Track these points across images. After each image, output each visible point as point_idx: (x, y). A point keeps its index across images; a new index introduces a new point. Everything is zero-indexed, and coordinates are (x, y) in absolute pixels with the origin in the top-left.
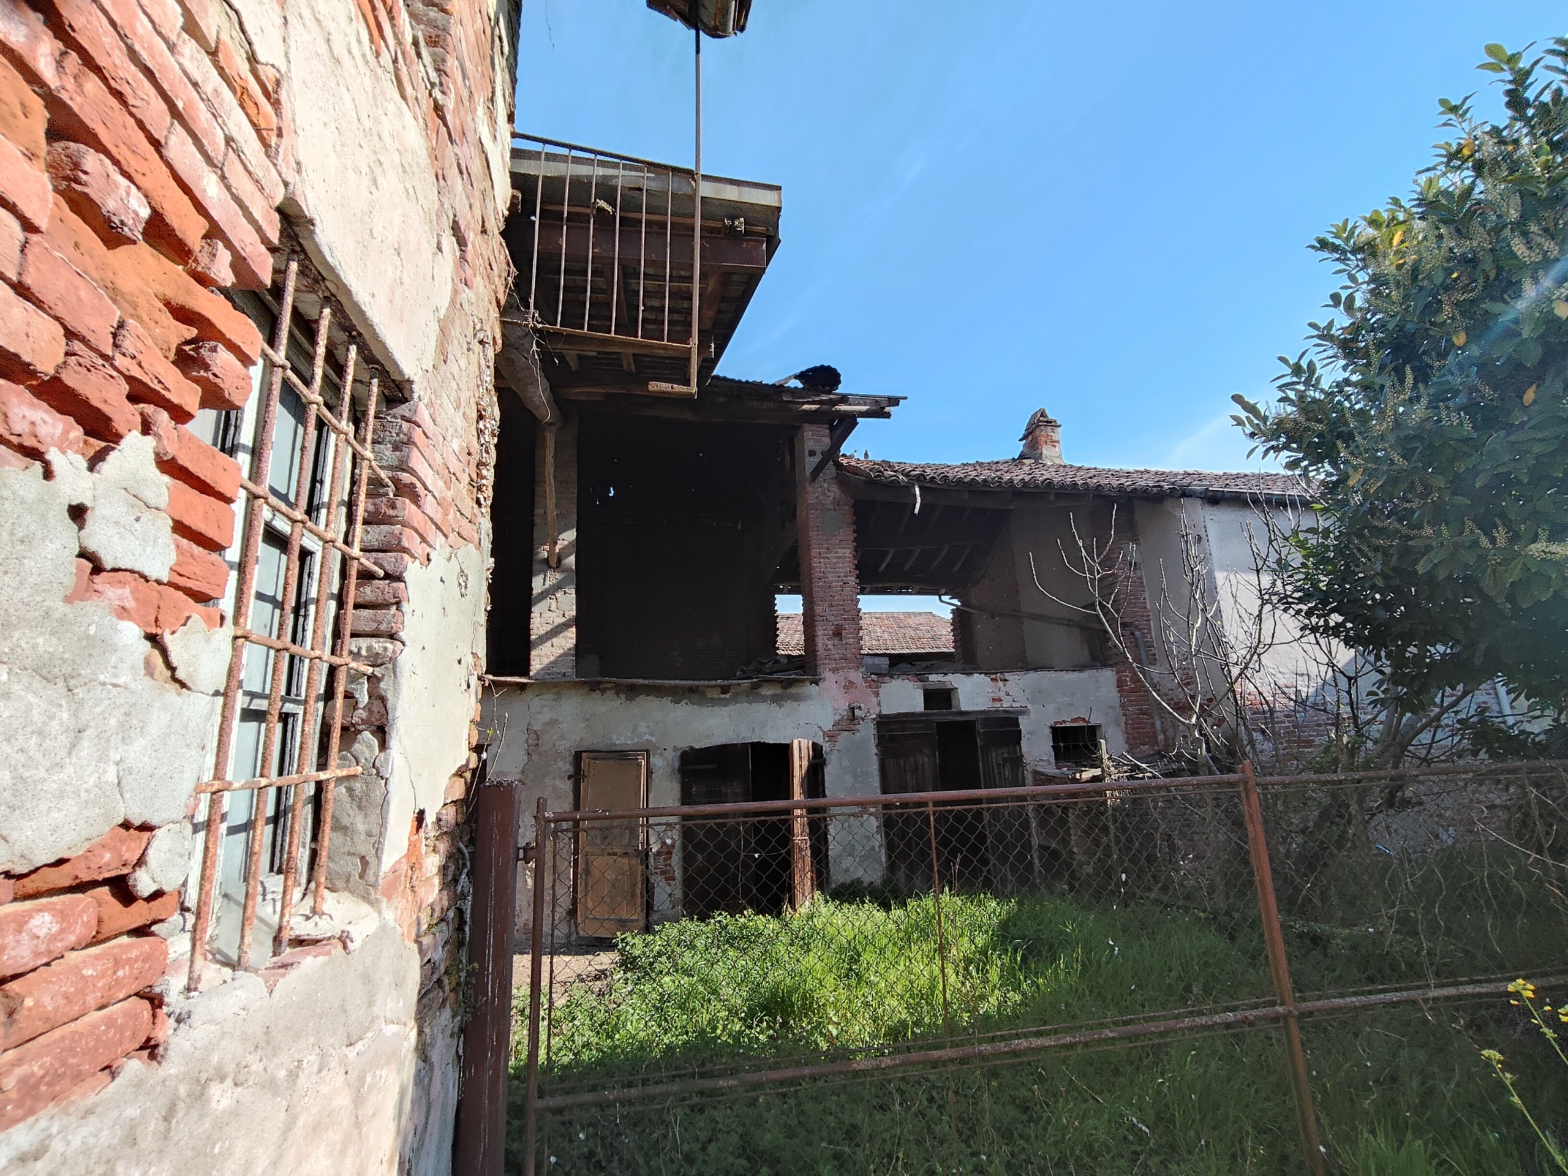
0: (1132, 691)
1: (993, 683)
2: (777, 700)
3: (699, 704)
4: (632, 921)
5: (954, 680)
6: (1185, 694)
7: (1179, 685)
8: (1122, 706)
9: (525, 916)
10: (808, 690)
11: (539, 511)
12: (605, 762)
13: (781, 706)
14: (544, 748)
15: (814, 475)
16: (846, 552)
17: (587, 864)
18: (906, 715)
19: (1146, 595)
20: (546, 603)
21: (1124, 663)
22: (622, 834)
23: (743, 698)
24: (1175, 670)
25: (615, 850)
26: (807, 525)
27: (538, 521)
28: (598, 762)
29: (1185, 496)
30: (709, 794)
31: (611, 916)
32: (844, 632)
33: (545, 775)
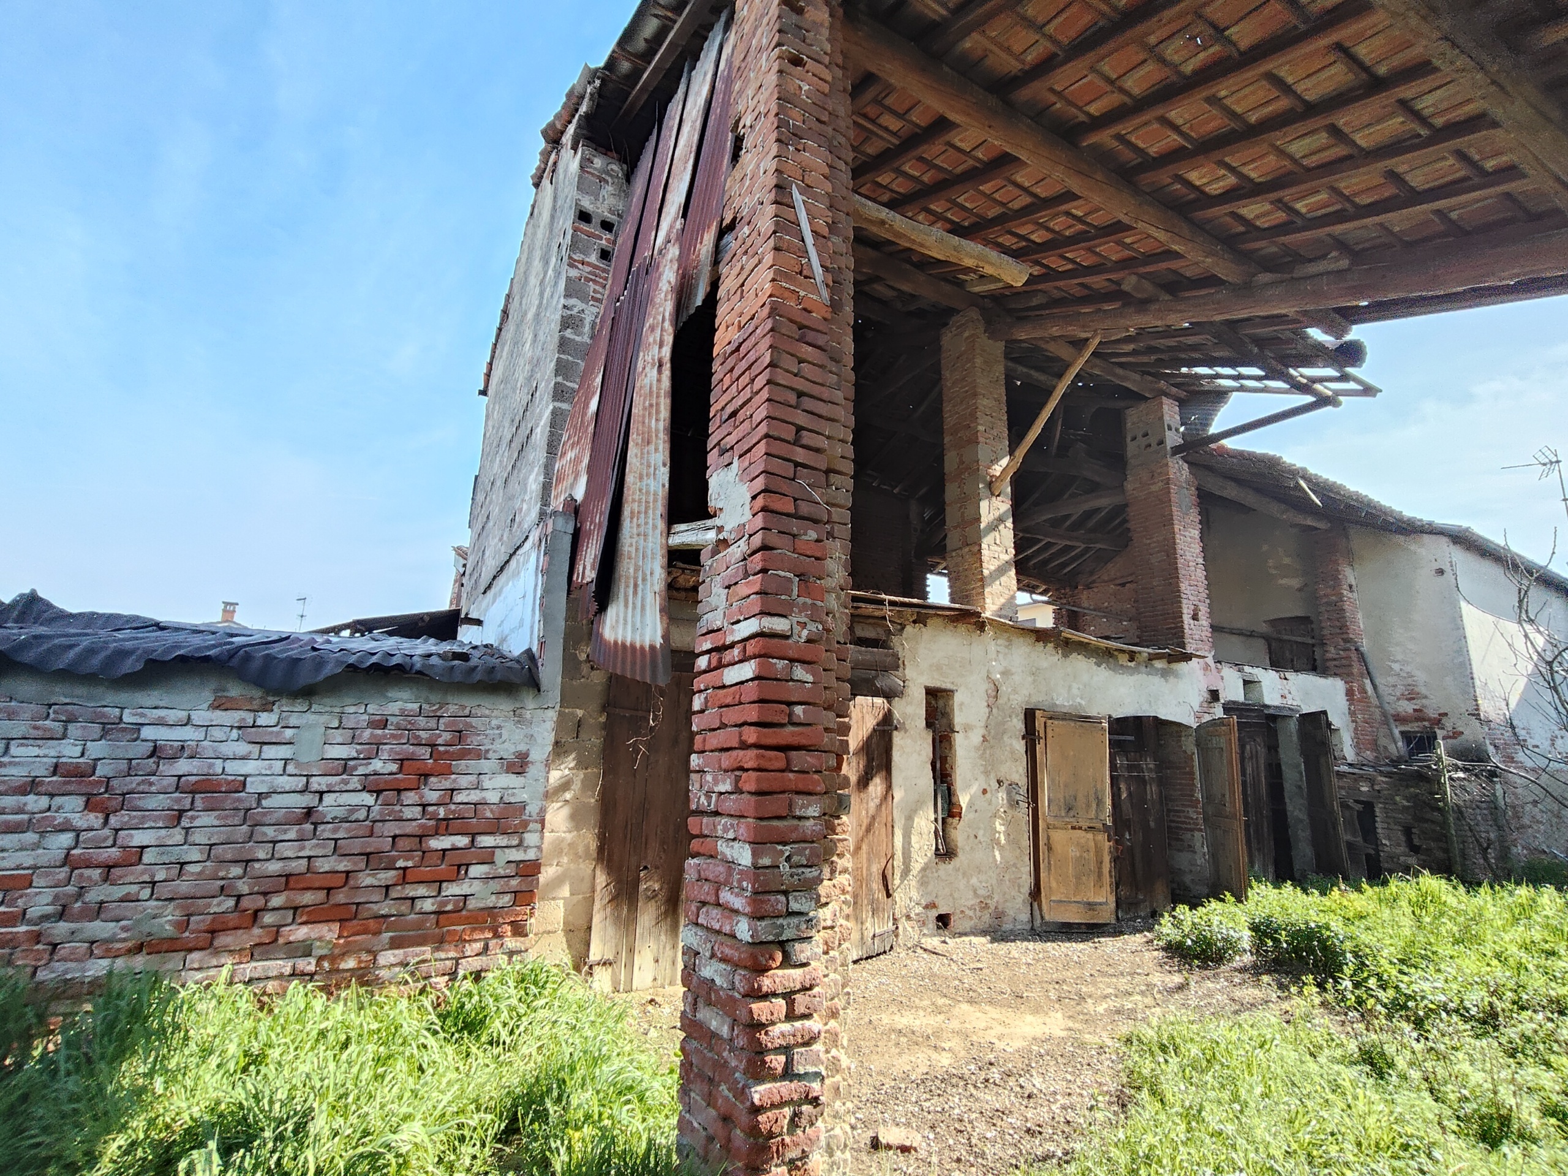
1: (1281, 681)
2: (1165, 674)
4: (1101, 904)
5: (1258, 673)
6: (1407, 707)
7: (1398, 699)
8: (1352, 714)
9: (996, 898)
10: (1182, 667)
11: (981, 428)
12: (1064, 723)
13: (1167, 681)
14: (1000, 701)
15: (1176, 450)
16: (1196, 533)
17: (1049, 838)
18: (1234, 702)
19: (1360, 616)
20: (992, 535)
21: (1350, 674)
22: (1088, 806)
23: (1143, 669)
24: (1395, 686)
25: (1080, 824)
26: (1164, 499)
27: (981, 439)
28: (1056, 722)
29: (1431, 533)
30: (1130, 768)
31: (1078, 899)
32: (1200, 613)
33: (1004, 732)
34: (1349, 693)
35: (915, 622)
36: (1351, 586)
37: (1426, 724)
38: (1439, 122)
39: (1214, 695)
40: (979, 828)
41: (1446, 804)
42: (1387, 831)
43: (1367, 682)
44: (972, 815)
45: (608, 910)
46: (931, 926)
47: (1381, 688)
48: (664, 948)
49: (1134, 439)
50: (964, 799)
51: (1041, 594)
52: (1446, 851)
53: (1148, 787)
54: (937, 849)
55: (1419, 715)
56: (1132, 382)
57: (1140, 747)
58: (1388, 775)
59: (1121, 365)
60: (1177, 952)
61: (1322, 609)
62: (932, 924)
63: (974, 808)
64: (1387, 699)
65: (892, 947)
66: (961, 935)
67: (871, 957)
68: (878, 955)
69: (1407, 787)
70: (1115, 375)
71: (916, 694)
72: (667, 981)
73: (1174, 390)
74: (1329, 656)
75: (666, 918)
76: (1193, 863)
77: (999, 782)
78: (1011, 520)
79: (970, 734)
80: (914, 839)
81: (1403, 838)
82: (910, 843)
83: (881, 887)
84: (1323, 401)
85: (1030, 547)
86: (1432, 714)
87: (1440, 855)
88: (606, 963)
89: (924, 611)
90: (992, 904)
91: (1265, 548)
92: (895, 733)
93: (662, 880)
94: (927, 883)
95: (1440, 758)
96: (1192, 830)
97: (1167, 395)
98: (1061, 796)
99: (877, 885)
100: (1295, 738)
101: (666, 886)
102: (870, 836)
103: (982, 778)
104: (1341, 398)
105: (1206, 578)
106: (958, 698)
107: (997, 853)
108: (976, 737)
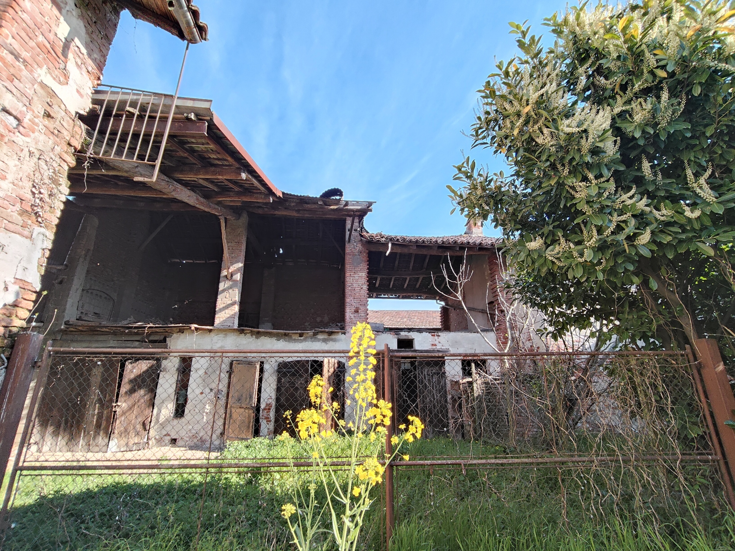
0: (503, 343)
1: (432, 337)
2: (325, 341)
3: (289, 341)
5: (412, 335)
6: (529, 345)
9: (201, 434)
12: (242, 365)
13: (327, 344)
14: (216, 359)
16: (363, 274)
17: (231, 412)
22: (246, 399)
23: (310, 339)
25: (243, 406)
28: (239, 365)
32: (360, 311)
33: (217, 370)
34: (499, 340)
35: (178, 333)
40: (197, 407)
44: (193, 402)
50: (189, 396)
53: (299, 392)
61: (493, 295)
62: (167, 442)
63: (195, 399)
65: (144, 448)
66: (181, 447)
67: (131, 451)
68: (135, 450)
77: (211, 390)
79: (198, 371)
80: (163, 410)
82: (161, 412)
90: (199, 436)
92: (162, 373)
94: (167, 427)
97: (350, 216)
98: (236, 395)
99: (139, 426)
102: (139, 409)
103: (202, 388)
106: (194, 359)
107: (205, 417)
108: (201, 372)
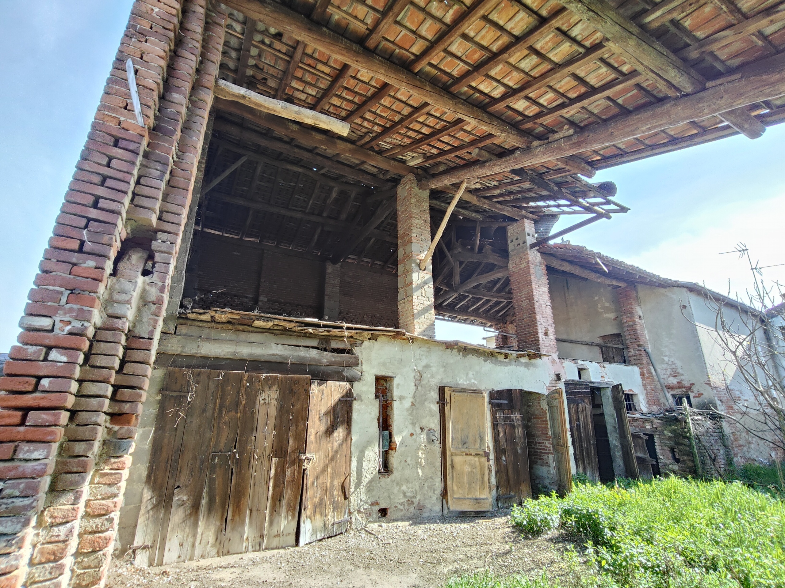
0: (648, 378)
1: (600, 368)
2: (527, 365)
3: (495, 364)
4: (483, 499)
5: (586, 364)
6: (673, 381)
7: (669, 377)
8: (644, 385)
9: (418, 497)
10: (537, 361)
11: (414, 235)
12: (461, 394)
13: (528, 369)
14: (423, 382)
15: (533, 246)
16: (546, 289)
17: (452, 461)
18: (573, 381)
19: (646, 332)
20: (420, 291)
21: (641, 364)
22: (475, 441)
23: (514, 363)
24: (666, 369)
25: (471, 452)
26: (527, 272)
27: (414, 240)
28: (456, 394)
29: (677, 286)
30: (505, 419)
31: (470, 496)
32: (549, 332)
33: (426, 400)
34: (642, 374)
35: (369, 339)
36: (640, 317)
37: (684, 389)
38: (587, 43)
39: (558, 377)
40: (408, 456)
41: (690, 435)
42: (662, 451)
43: (652, 367)
44: (403, 449)
45: (151, 513)
46: (374, 516)
47: (659, 371)
48: (188, 536)
49: (512, 241)
50: (397, 439)
51: (489, 327)
52: (693, 461)
53: (516, 430)
54: (379, 470)
55: (680, 385)
56: (507, 211)
57: (511, 407)
58: (660, 419)
59: (499, 202)
60: (519, 528)
61: (626, 329)
62: (376, 514)
63: (405, 444)
64: (662, 377)
65: (346, 530)
66: (394, 521)
67: (331, 537)
68: (336, 535)
69: (670, 425)
70: (496, 208)
71: (369, 379)
72: (188, 557)
73: (531, 215)
74: (631, 354)
75: (190, 517)
76: (549, 473)
77: (422, 429)
78: (432, 283)
79: (403, 401)
80: (365, 464)
81: (670, 455)
82: (362, 466)
83: (340, 493)
84: (600, 216)
85: (478, 302)
86: (687, 385)
87: (690, 464)
88: (145, 548)
89: (375, 333)
90: (416, 501)
91: (596, 298)
92: (354, 402)
93: (189, 494)
94: (373, 490)
95: (685, 409)
96: (547, 453)
97: (527, 218)
98: (459, 436)
99: (337, 493)
100: (611, 400)
101: (192, 498)
102: (334, 463)
103: (410, 427)
104: (611, 214)
105: (553, 313)
106: (395, 382)
107: (420, 471)
108: (407, 403)
